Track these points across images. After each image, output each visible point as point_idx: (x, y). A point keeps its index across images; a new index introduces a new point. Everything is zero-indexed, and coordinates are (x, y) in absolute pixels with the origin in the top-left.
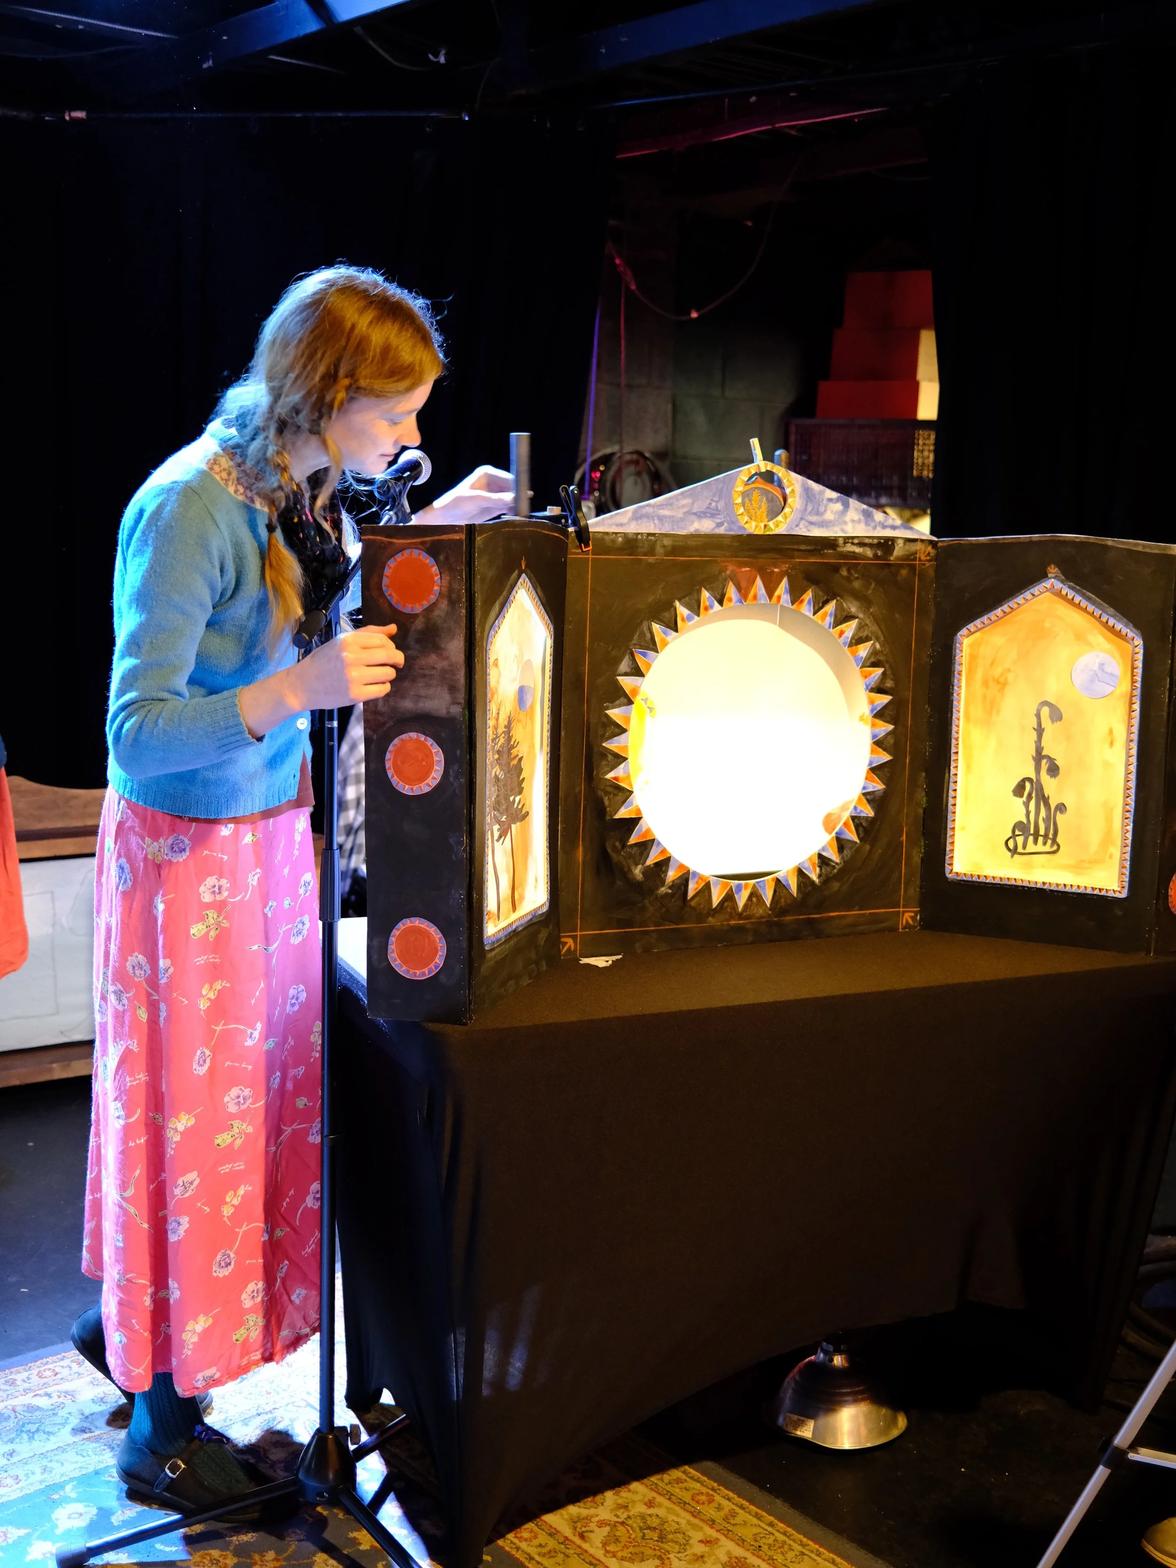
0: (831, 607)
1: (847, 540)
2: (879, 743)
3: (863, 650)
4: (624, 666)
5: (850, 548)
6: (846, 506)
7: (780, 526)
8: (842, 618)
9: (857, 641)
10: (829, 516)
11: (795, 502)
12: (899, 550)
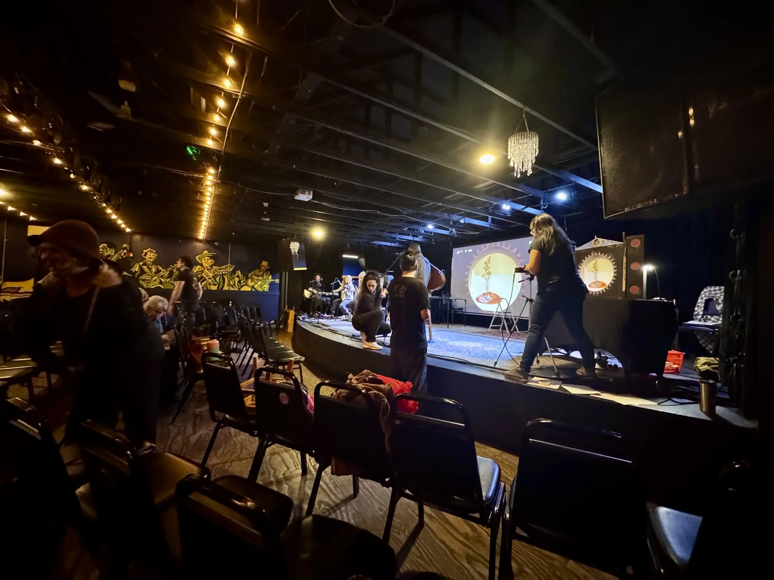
0: (607, 255)
1: (609, 246)
2: (615, 273)
3: (612, 260)
4: (579, 265)
5: (609, 247)
6: (608, 241)
7: (599, 246)
8: (608, 256)
9: (611, 259)
10: (606, 243)
11: (601, 242)
12: (617, 246)
